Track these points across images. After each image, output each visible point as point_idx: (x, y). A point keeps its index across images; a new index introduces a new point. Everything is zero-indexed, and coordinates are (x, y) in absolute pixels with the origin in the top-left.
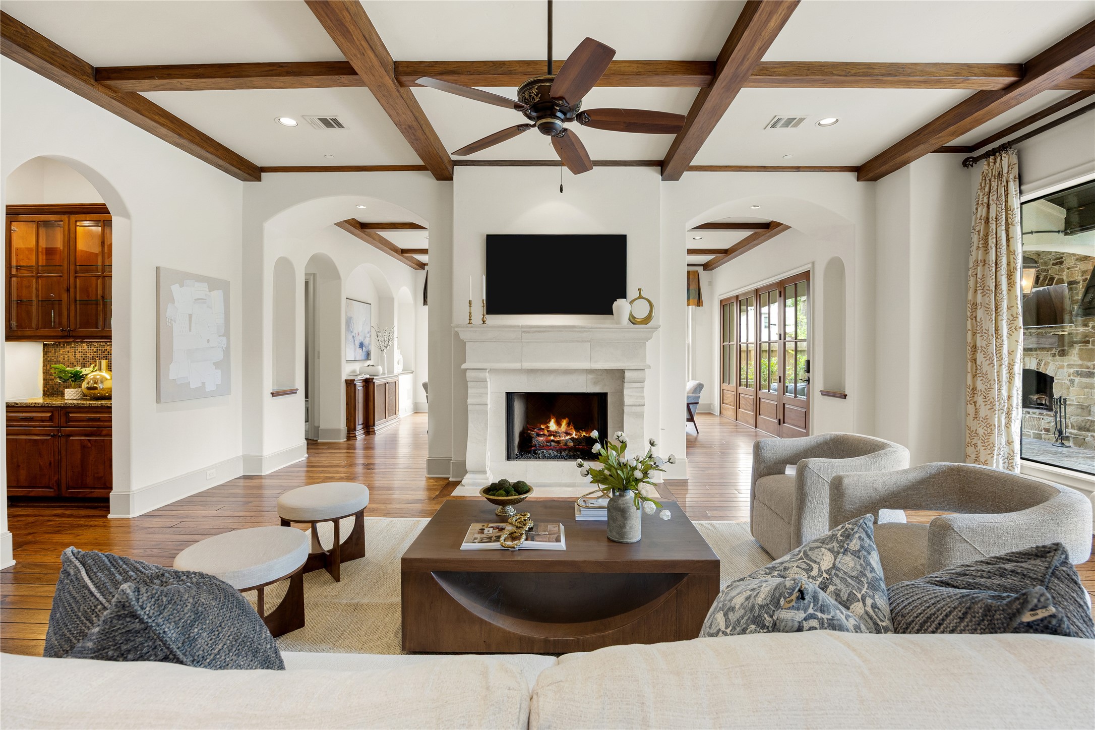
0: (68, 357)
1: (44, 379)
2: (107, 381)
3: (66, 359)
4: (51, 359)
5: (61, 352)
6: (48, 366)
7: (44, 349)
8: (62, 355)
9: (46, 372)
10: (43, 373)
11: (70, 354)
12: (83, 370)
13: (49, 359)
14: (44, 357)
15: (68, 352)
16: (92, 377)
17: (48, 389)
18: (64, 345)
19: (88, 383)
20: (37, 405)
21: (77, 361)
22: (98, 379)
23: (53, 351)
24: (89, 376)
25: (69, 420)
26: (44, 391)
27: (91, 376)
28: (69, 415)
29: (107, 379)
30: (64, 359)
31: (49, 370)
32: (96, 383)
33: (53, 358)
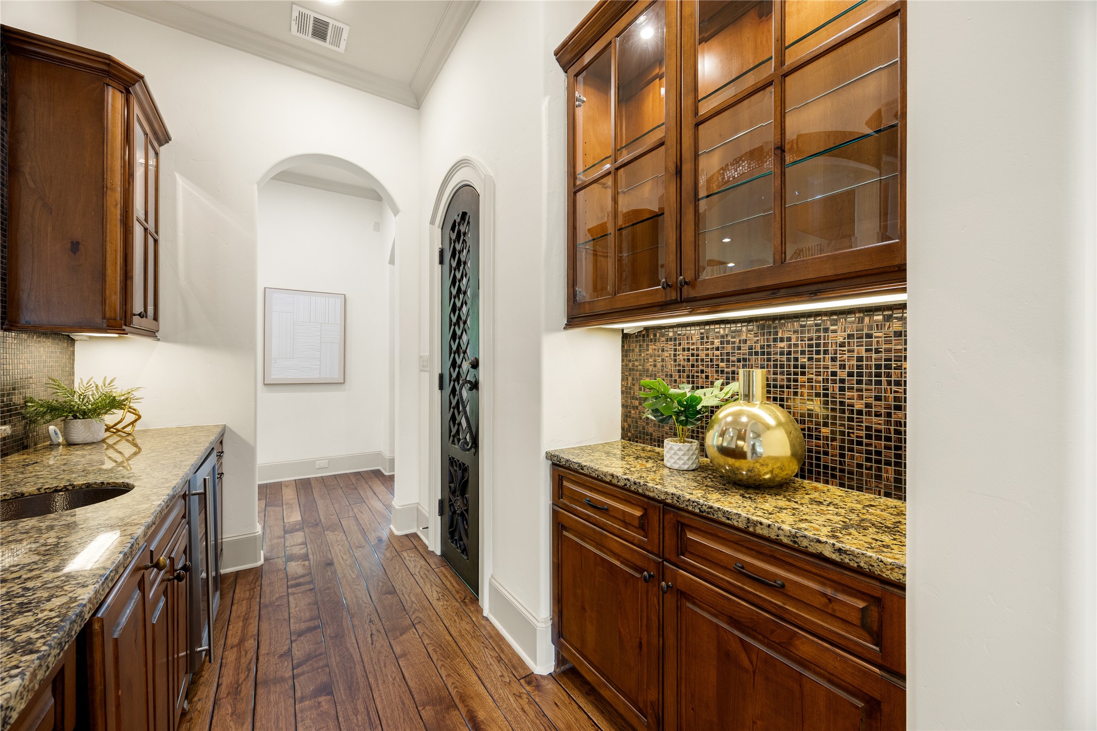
0: (663, 360)
1: (623, 406)
2: (769, 432)
3: (659, 365)
4: (633, 365)
5: (650, 351)
6: (630, 379)
7: (623, 346)
8: (651, 356)
9: (626, 392)
10: (622, 392)
11: (666, 354)
12: (699, 393)
13: (631, 364)
14: (623, 361)
15: (663, 350)
16: (729, 419)
17: (629, 426)
18: (655, 335)
19: (722, 434)
20: (615, 481)
21: (679, 371)
22: (746, 425)
23: (637, 350)
24: (721, 414)
25: (684, 547)
26: (623, 429)
27: (725, 414)
28: (683, 533)
29: (768, 427)
30: (655, 366)
31: (630, 388)
32: (741, 437)
33: (637, 363)
